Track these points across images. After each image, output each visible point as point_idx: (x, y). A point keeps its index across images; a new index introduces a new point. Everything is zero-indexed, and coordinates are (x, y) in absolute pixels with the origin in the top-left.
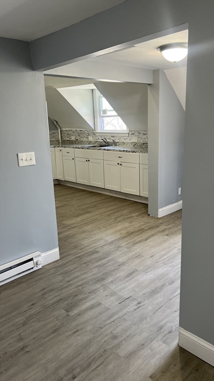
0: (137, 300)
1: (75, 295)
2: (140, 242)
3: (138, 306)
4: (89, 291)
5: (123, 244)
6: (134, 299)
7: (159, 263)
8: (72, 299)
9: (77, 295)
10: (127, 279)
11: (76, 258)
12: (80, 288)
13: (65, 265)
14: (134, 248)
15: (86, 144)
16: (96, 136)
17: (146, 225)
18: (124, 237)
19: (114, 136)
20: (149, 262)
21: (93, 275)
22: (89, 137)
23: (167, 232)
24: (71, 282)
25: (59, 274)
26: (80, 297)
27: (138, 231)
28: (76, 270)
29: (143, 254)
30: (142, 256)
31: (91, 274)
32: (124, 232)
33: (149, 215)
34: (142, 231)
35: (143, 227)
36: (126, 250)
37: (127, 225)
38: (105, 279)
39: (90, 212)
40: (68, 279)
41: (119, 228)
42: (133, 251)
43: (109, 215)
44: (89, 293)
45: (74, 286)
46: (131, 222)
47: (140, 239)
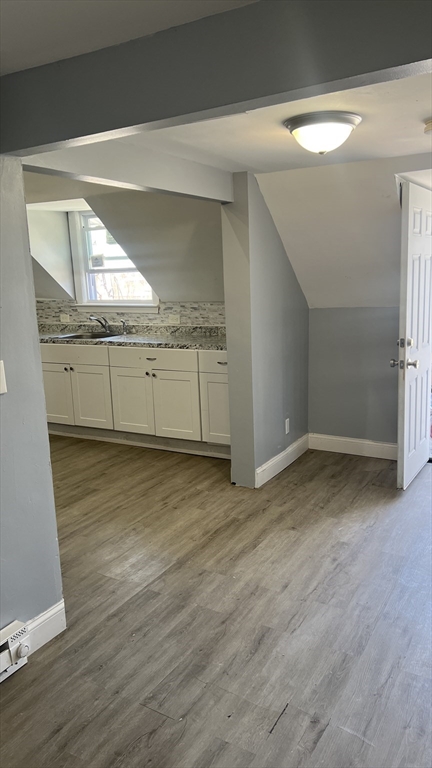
0: (306, 713)
1: (149, 730)
2: (243, 552)
3: (317, 730)
4: (181, 712)
5: (209, 564)
6: (299, 712)
7: (308, 602)
8: (147, 747)
9: (154, 732)
10: (257, 657)
11: (109, 618)
12: (154, 705)
13: (87, 642)
14: (237, 570)
15: (54, 331)
16: (80, 314)
17: (238, 510)
18: (204, 546)
19: (123, 314)
20: (285, 603)
21: (171, 661)
23: (289, 521)
24: (124, 694)
25: (84, 675)
26: (166, 733)
27: (228, 525)
28: (123, 653)
29: (263, 584)
30: (265, 590)
31: (165, 658)
32: (197, 532)
33: (234, 484)
34: (234, 525)
35: (233, 515)
36: (220, 577)
37: (196, 513)
38: (204, 668)
39: (95, 490)
40: (112, 684)
41: (180, 523)
42: (238, 580)
43: (144, 494)
44: (183, 717)
45: (136, 705)
46: (202, 506)
47: (240, 546)
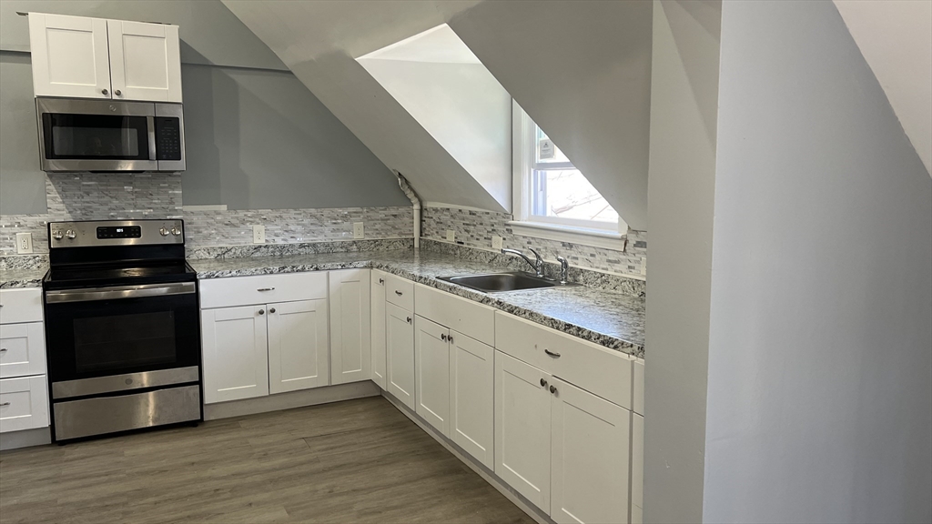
15: (481, 262)
19: (571, 246)
22: (495, 238)
